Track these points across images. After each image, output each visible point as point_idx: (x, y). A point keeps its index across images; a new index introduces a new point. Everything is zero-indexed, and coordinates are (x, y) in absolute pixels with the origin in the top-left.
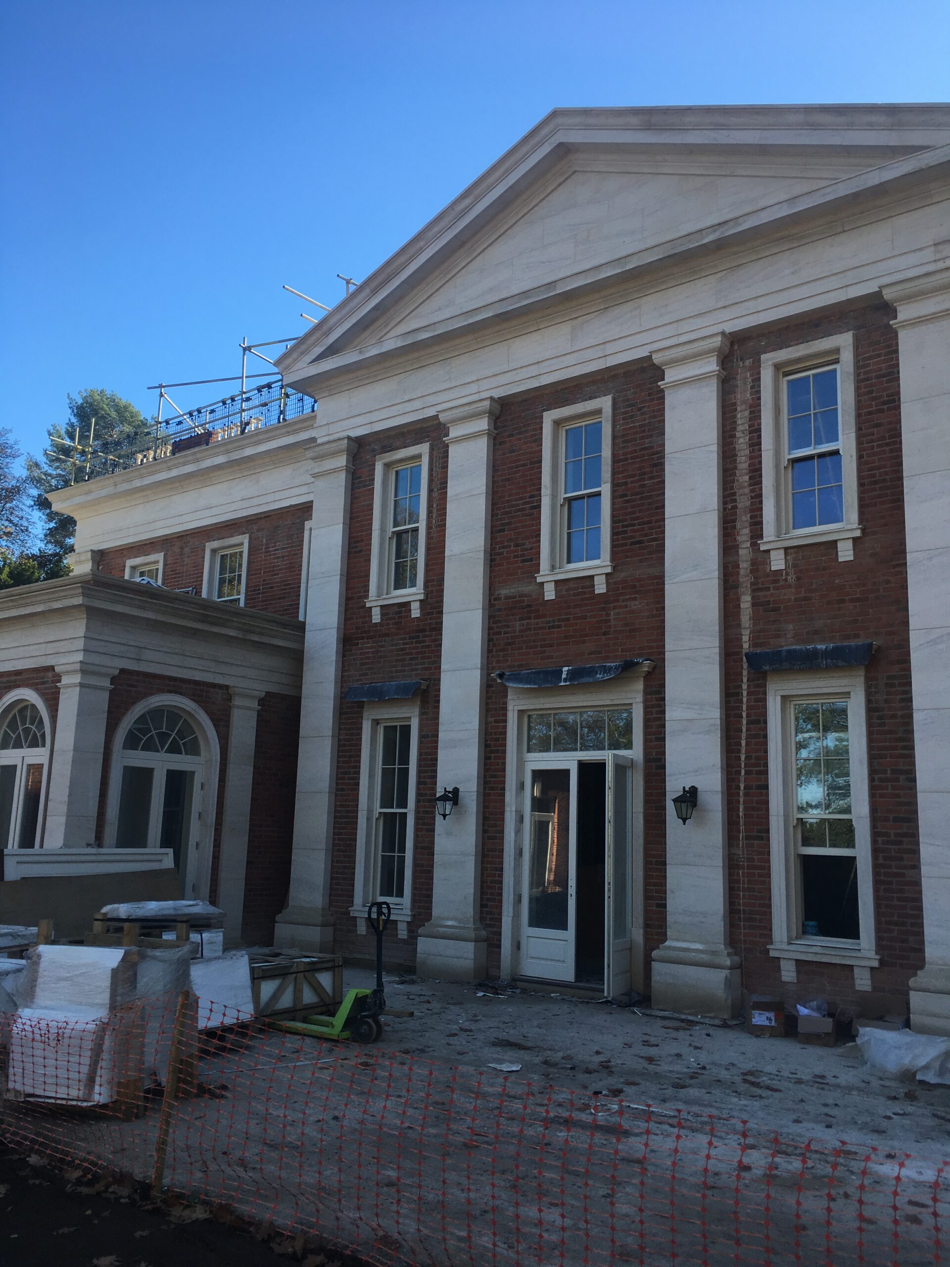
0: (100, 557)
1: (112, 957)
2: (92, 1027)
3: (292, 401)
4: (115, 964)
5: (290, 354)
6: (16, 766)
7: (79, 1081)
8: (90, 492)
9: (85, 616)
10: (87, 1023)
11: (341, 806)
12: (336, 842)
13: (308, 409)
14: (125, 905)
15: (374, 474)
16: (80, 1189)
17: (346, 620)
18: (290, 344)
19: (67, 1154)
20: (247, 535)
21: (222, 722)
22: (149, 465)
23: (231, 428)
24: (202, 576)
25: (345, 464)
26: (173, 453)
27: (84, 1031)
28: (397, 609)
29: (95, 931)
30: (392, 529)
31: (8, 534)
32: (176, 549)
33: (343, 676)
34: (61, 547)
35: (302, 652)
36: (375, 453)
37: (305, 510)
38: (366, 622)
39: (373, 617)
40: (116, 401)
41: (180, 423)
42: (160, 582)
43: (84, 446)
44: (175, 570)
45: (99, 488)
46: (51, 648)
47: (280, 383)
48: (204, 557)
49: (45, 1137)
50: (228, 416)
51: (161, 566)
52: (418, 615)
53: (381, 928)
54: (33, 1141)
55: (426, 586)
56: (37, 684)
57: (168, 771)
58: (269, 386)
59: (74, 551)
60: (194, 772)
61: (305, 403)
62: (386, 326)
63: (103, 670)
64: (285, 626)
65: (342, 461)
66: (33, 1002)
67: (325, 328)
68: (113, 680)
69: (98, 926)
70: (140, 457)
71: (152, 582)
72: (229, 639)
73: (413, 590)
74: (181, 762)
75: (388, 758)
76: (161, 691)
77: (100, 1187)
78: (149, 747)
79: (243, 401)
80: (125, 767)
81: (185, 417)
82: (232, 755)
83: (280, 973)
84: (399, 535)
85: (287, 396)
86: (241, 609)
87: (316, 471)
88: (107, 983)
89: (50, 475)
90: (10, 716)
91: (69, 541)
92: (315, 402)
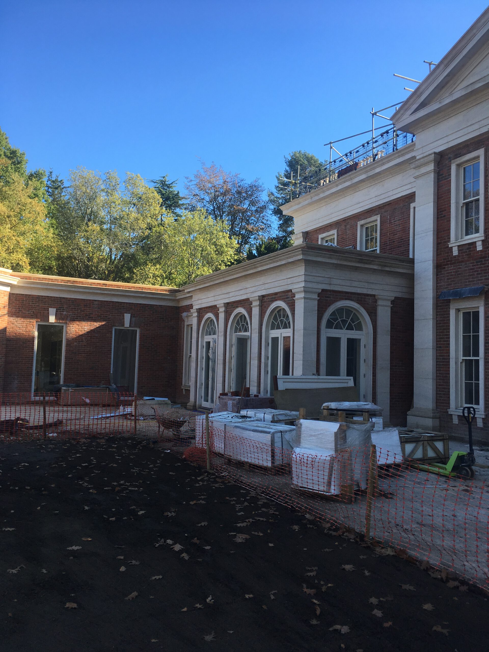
0: (306, 235)
1: (334, 427)
2: (328, 458)
3: (400, 138)
4: (336, 430)
5: (399, 112)
6: (278, 337)
7: (324, 483)
8: (299, 203)
9: (304, 264)
10: (326, 457)
11: (439, 356)
12: (438, 375)
13: (409, 141)
14: (334, 403)
15: (450, 172)
16: (331, 532)
17: (437, 255)
18: (398, 107)
19: (322, 515)
20: (379, 215)
21: (373, 314)
22: (328, 185)
23: (368, 159)
24: (357, 240)
25: (433, 168)
26: (339, 177)
27: (325, 460)
28: (467, 246)
29: (324, 414)
30: (462, 201)
31: (262, 229)
32: (343, 227)
33: (437, 286)
34: (286, 233)
35: (413, 275)
36: (450, 160)
37: (411, 197)
38: (450, 256)
39: (454, 252)
40: (307, 155)
41: (341, 161)
42: (336, 244)
43: (295, 181)
44: (343, 238)
45: (304, 200)
46: (289, 281)
47: (393, 130)
48: (357, 229)
49: (311, 506)
50: (366, 153)
51: (335, 236)
52: (481, 249)
53: (470, 420)
54: (306, 507)
55: (485, 232)
56: (285, 298)
57: (348, 339)
58: (387, 132)
59: (294, 233)
60: (360, 339)
61: (408, 138)
62: (454, 84)
63: (315, 290)
64: (403, 261)
65: (431, 167)
66: (300, 445)
67: (418, 93)
68: (319, 295)
69: (325, 412)
70: (322, 181)
71: (332, 244)
72: (374, 271)
73: (477, 235)
74: (353, 334)
75: (466, 329)
76: (342, 299)
77: (340, 532)
78: (338, 327)
79: (373, 143)
80: (327, 337)
81: (343, 157)
82: (379, 330)
83: (415, 440)
84: (467, 204)
85: (397, 136)
86: (378, 254)
87: (417, 174)
88: (333, 439)
89: (278, 198)
90: (274, 314)
91: (290, 229)
92: (414, 136)
